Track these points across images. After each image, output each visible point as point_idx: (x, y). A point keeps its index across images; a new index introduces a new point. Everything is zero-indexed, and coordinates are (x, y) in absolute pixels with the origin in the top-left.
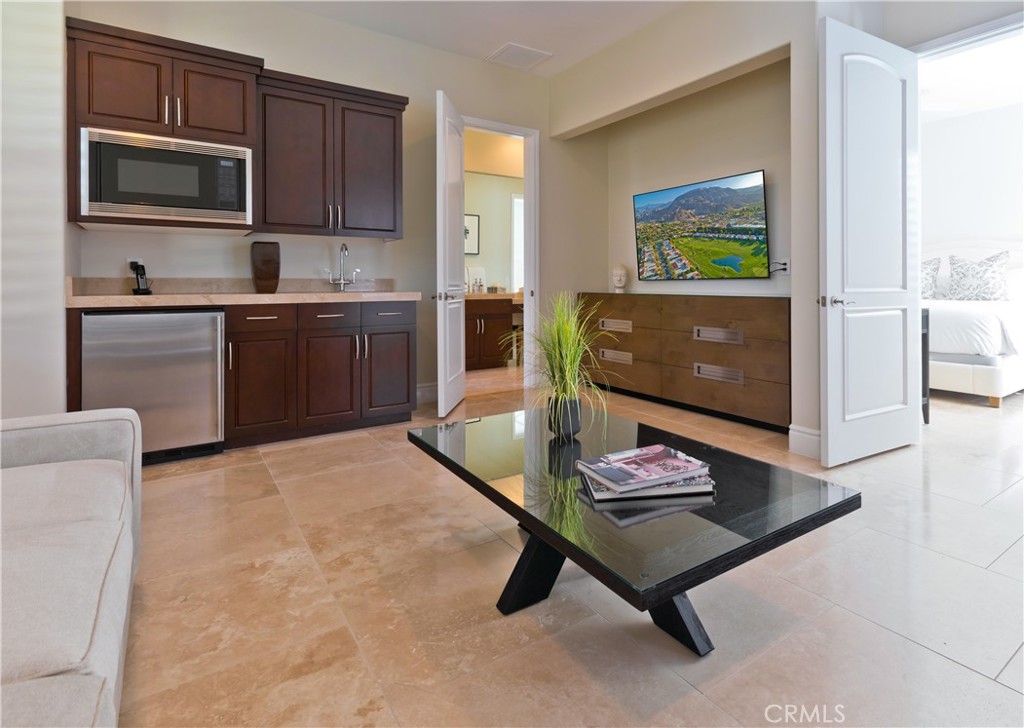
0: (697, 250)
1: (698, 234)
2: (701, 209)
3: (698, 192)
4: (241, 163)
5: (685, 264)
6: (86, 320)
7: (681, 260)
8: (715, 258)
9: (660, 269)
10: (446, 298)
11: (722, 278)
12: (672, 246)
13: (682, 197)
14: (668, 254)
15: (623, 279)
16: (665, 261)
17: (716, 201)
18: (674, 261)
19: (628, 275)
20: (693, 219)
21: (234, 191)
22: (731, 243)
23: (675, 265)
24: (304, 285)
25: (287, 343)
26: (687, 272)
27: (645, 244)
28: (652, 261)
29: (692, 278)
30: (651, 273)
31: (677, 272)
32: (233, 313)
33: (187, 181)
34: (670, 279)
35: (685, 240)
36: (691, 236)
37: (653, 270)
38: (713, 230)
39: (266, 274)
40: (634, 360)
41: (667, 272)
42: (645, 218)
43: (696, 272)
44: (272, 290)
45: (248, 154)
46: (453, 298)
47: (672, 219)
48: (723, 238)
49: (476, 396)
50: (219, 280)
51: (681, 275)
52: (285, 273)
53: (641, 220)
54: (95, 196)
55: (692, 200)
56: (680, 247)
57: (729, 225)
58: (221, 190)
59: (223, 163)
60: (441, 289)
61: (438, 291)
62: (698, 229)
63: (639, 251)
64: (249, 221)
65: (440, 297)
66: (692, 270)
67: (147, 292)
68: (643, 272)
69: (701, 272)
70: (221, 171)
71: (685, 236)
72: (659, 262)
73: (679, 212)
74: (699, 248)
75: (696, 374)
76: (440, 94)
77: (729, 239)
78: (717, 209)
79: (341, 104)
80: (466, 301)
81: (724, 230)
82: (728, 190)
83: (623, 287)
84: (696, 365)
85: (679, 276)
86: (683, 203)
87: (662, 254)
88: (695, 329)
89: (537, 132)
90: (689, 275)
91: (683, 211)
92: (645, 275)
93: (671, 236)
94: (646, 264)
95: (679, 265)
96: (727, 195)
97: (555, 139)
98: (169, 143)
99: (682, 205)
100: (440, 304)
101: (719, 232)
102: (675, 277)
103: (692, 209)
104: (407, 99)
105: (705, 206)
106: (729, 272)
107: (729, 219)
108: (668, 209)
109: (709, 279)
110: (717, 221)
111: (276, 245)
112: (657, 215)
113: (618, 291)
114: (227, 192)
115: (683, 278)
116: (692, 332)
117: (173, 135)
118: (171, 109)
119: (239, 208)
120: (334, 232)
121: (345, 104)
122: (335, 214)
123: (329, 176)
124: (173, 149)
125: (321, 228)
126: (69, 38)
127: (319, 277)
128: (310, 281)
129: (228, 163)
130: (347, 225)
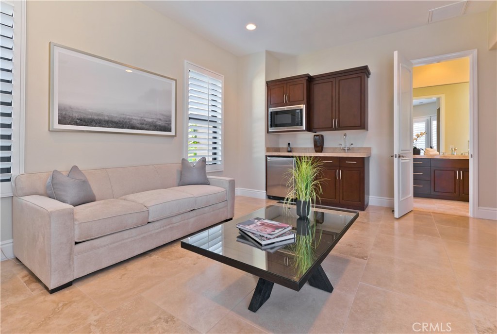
4: (301, 110)
6: (269, 159)
10: (399, 157)
21: (300, 119)
24: (334, 150)
33: (288, 119)
39: (319, 145)
44: (321, 152)
45: (303, 107)
46: (403, 157)
50: (308, 148)
52: (326, 145)
54: (272, 126)
59: (297, 111)
60: (396, 152)
61: (395, 154)
64: (304, 129)
65: (396, 156)
67: (290, 152)
70: (297, 114)
76: (396, 53)
89: (475, 50)
100: (396, 160)
104: (367, 66)
114: (298, 120)
117: (286, 106)
118: (285, 98)
119: (302, 125)
120: (336, 129)
121: (339, 78)
122: (335, 122)
123: (334, 108)
124: (286, 109)
125: (330, 128)
126: (267, 86)
127: (339, 147)
128: (336, 148)
129: (299, 111)
130: (340, 126)
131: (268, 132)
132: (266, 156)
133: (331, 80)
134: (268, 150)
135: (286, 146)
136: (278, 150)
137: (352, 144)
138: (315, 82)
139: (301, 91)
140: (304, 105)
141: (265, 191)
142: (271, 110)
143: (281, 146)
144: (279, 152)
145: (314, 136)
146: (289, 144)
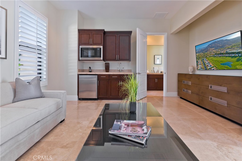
0: (215, 61)
1: (215, 55)
2: (217, 47)
3: (216, 42)
4: (100, 49)
5: (211, 65)
6: (80, 76)
7: (210, 64)
8: (222, 63)
9: (203, 67)
10: (139, 74)
11: (224, 69)
12: (207, 60)
13: (210, 44)
14: (206, 62)
15: (192, 70)
16: (205, 64)
17: (222, 44)
18: (207, 64)
19: (194, 69)
20: (214, 51)
21: (99, 54)
22: (227, 58)
23: (208, 66)
24: (114, 71)
25: (107, 82)
26: (212, 68)
27: (199, 60)
28: (201, 64)
29: (214, 70)
30: (200, 68)
31: (208, 68)
32: (99, 76)
34: (206, 70)
35: (211, 58)
36: (213, 56)
37: (201, 67)
38: (221, 54)
39: (107, 68)
40: (192, 93)
41: (205, 68)
42: (199, 52)
43: (215, 68)
44: (108, 72)
45: (102, 47)
47: (207, 51)
48: (224, 56)
49: (150, 97)
50: (101, 70)
51: (210, 68)
52: (110, 68)
53: (198, 53)
54: (81, 57)
55: (213, 45)
56: (209, 60)
57: (227, 52)
58: (98, 54)
59: (98, 49)
60: (137, 72)
62: (215, 54)
63: (197, 62)
64: (102, 59)
66: (213, 67)
67: (91, 72)
68: (198, 68)
69: (217, 68)
70: (98, 51)
71: (211, 56)
72: (203, 65)
73: (209, 49)
74: (216, 60)
75: (210, 100)
76: (137, 29)
77: (227, 56)
78: (222, 47)
79: (119, 35)
80: (147, 75)
81: (225, 53)
82: (226, 40)
83: (192, 72)
84: (210, 97)
85: (209, 69)
86: (210, 46)
87: (204, 62)
88: (210, 86)
89: (167, 33)
90: (212, 69)
91: (210, 49)
92: (199, 69)
93: (206, 57)
94: (199, 65)
95: (209, 65)
96: (226, 42)
97: (172, 34)
98: (90, 47)
99: (210, 47)
100: (137, 75)
101: (223, 54)
102: (208, 69)
103: (213, 48)
104: (132, 31)
105: (218, 46)
106: (227, 67)
107: (227, 49)
108: (206, 49)
109: (219, 70)
110: (222, 51)
111: (109, 63)
112: (202, 51)
113: (190, 73)
115: (210, 69)
116: (209, 86)
117: (91, 45)
118: (91, 41)
119: (100, 57)
120: (117, 60)
121: (120, 35)
122: (117, 57)
123: (117, 49)
124: (91, 48)
125: (115, 60)
126: (79, 32)
127: (117, 69)
128: (115, 70)
129: (99, 49)
130: (120, 59)
131: (79, 60)
132: (78, 75)
133: (115, 35)
134: (79, 71)
135: (88, 68)
136: (83, 71)
137: (123, 68)
138: (106, 35)
139: (99, 38)
140: (102, 46)
141: (77, 96)
142: (81, 47)
143: (84, 69)
144: (84, 72)
145: (105, 63)
146: (90, 68)
